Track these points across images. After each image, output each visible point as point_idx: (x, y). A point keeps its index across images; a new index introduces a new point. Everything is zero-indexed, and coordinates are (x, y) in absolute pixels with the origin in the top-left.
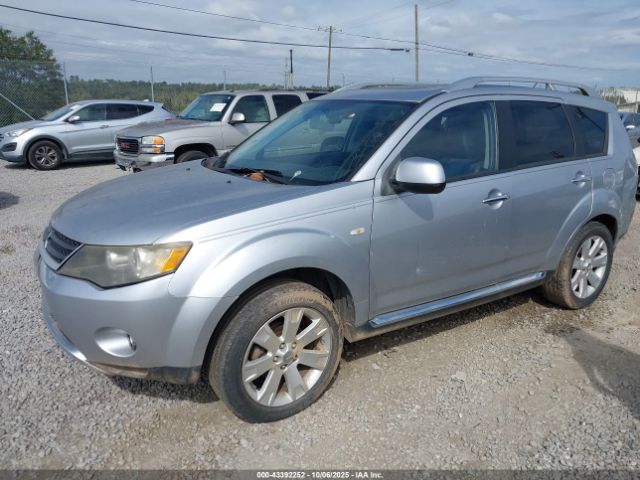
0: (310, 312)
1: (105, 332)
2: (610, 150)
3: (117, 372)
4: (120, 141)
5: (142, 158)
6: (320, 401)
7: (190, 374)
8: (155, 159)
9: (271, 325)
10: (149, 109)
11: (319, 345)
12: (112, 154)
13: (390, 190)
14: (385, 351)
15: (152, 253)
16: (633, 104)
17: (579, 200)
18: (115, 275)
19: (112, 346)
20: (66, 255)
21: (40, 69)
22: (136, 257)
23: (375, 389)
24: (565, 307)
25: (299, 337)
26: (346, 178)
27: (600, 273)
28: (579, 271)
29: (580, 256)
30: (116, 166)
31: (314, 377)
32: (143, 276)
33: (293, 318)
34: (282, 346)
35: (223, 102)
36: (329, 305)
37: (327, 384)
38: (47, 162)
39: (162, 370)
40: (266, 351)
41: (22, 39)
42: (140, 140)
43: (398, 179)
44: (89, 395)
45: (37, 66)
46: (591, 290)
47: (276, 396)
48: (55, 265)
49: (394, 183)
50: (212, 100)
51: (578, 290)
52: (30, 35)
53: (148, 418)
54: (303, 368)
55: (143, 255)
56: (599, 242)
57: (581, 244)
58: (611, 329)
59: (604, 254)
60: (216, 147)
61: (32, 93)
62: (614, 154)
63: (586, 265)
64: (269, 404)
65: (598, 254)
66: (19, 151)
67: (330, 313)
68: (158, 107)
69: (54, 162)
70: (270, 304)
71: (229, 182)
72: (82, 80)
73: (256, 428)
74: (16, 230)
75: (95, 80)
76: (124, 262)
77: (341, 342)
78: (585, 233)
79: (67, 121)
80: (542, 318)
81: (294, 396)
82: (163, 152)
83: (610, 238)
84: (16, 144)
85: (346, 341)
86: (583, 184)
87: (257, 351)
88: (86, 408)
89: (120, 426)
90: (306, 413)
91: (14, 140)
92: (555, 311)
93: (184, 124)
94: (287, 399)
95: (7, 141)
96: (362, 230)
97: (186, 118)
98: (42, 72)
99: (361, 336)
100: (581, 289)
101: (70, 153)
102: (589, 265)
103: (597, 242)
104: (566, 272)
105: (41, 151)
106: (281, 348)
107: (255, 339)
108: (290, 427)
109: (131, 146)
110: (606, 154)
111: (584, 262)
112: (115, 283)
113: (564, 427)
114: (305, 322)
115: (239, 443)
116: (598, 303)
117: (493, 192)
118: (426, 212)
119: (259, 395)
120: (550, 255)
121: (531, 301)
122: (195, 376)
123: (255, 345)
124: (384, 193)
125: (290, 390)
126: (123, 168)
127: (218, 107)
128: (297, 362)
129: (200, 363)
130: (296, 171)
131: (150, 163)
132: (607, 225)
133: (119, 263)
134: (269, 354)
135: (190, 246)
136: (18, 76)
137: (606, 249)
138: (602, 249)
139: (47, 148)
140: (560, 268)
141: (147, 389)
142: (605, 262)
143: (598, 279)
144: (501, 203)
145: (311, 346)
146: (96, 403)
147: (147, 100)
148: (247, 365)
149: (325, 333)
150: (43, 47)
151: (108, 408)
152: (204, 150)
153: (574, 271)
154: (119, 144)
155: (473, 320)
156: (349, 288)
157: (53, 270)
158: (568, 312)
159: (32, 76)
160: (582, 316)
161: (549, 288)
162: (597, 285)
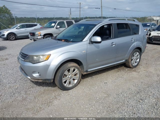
0: (75, 68)
1: (34, 72)
2: (140, 33)
3: (36, 81)
4: (30, 33)
5: (36, 37)
6: (77, 86)
7: (51, 80)
8: (39, 37)
9: (68, 70)
10: (36, 25)
11: (77, 75)
12: (28, 36)
13: (90, 43)
14: (91, 77)
15: (43, 57)
16: (155, 20)
17: (132, 44)
18: (36, 61)
19: (36, 75)
20: (25, 57)
21: (7, 15)
22: (40, 57)
23: (89, 84)
24: (131, 68)
25: (73, 73)
26: (82, 41)
27: (138, 60)
28: (133, 60)
29: (133, 56)
30: (29, 39)
31: (76, 81)
32: (41, 61)
33: (72, 69)
34: (70, 75)
35: (54, 23)
36: (79, 67)
37: (78, 83)
38: (12, 39)
39: (46, 80)
40: (66, 76)
41: (2, 7)
42: (35, 33)
43: (92, 41)
44: (30, 87)
45: (7, 14)
46: (136, 64)
47: (68, 85)
48: (23, 60)
49: (91, 41)
50: (52, 23)
51: (133, 64)
52: (4, 6)
53: (42, 91)
54: (74, 79)
55: (41, 57)
56: (138, 53)
57: (133, 54)
58: (140, 72)
59: (139, 56)
60: (53, 34)
61: (6, 21)
62: (141, 34)
63: (135, 58)
64: (67, 86)
65: (138, 56)
66: (5, 36)
67: (79, 68)
68: (38, 24)
69: (14, 39)
70: (67, 67)
71: (57, 42)
72: (18, 17)
73: (64, 91)
74: (8, 55)
75: (21, 17)
76: (37, 59)
77: (81, 74)
78: (134, 51)
79: (16, 28)
80: (125, 70)
81: (72, 85)
82: (41, 36)
83: (140, 52)
84: (5, 34)
85: (82, 74)
86: (133, 41)
87: (65, 76)
88: (30, 89)
89: (37, 92)
90: (75, 89)
91: (4, 34)
92: (128, 69)
93: (45, 29)
94: (71, 86)
95: (2, 34)
96: (85, 51)
97: (46, 27)
98: (8, 16)
99: (85, 73)
100: (134, 64)
101: (18, 36)
102: (136, 58)
103: (137, 53)
104: (130, 60)
105: (11, 36)
106: (69, 75)
107: (65, 73)
108: (71, 91)
109: (33, 34)
110: (139, 34)
111: (134, 58)
112: (36, 63)
113: (126, 90)
114: (74, 70)
115: (61, 94)
116: (138, 67)
117: (112, 43)
118: (98, 47)
119: (65, 85)
120: (126, 56)
121: (123, 67)
122: (52, 81)
123: (65, 75)
124: (89, 44)
125: (71, 84)
126: (31, 40)
127: (53, 25)
128: (73, 78)
129: (53, 78)
130: (71, 39)
131: (38, 38)
132: (139, 49)
133: (36, 59)
134: (67, 77)
135: (50, 55)
136: (2, 17)
137: (139, 55)
138: (138, 55)
139: (12, 35)
140: (129, 59)
141: (42, 86)
142: (139, 58)
143: (138, 62)
144: (114, 45)
145: (75, 75)
146: (32, 88)
147: (36, 23)
148: (63, 78)
149: (78, 72)
150: (8, 9)
151: (34, 89)
152: (50, 35)
153: (132, 60)
154: (30, 34)
155: (110, 70)
156: (83, 63)
157: (23, 61)
158: (131, 69)
159: (6, 17)
160: (134, 69)
161: (127, 63)
162: (138, 63)
